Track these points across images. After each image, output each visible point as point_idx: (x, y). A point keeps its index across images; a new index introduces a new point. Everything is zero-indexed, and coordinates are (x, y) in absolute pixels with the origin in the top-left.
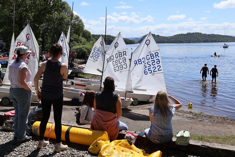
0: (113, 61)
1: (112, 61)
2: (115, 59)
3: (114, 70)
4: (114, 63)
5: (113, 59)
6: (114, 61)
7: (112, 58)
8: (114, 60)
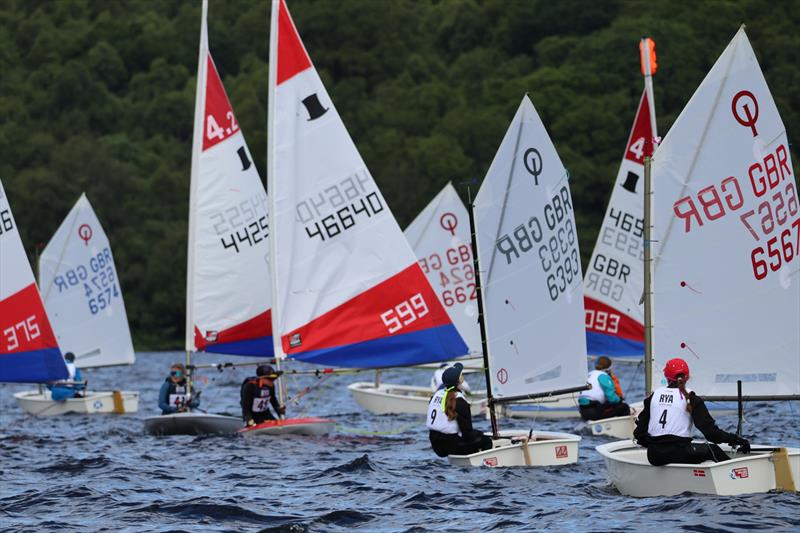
0: (540, 244)
1: (536, 246)
2: (548, 234)
3: (550, 289)
4: (547, 255)
5: (537, 236)
6: (544, 247)
7: (533, 233)
8: (545, 241)
